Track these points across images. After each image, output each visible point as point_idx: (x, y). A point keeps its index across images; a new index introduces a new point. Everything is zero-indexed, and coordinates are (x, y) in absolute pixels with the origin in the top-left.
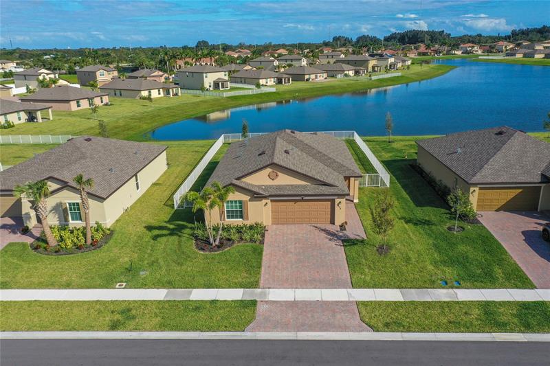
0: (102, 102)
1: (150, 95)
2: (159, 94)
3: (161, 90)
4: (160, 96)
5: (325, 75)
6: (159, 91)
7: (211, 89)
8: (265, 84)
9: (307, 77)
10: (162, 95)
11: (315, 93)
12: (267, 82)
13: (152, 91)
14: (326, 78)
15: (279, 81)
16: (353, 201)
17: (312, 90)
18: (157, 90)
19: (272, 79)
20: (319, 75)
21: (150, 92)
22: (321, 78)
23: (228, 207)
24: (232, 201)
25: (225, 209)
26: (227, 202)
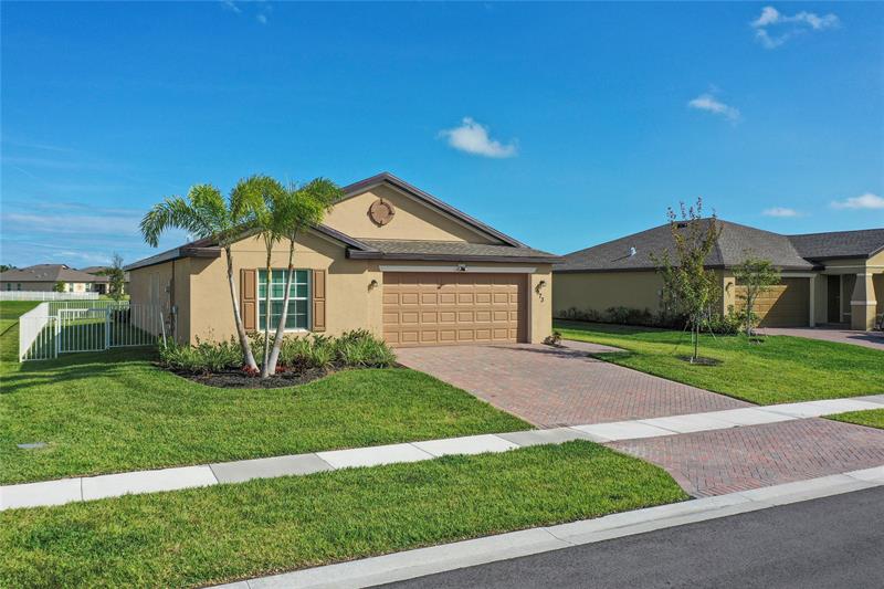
19: (84, 285)
23: (262, 289)
24: (277, 272)
25: (258, 299)
26: (263, 273)
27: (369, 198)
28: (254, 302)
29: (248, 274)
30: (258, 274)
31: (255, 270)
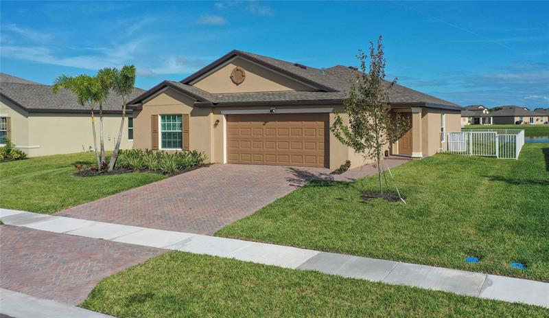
5: (546, 119)
9: (517, 119)
15: (476, 121)
16: (409, 157)
19: (467, 118)
22: (539, 123)
23: (164, 126)
24: (169, 116)
25: (160, 131)
26: (163, 117)
27: (230, 68)
28: (157, 133)
29: (154, 118)
30: (160, 118)
31: (157, 116)
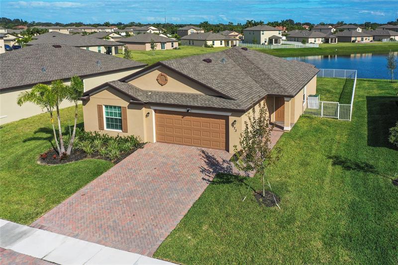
0: (172, 46)
1: (213, 44)
2: (221, 44)
3: (223, 41)
4: (221, 46)
5: (371, 38)
6: (221, 42)
7: (266, 44)
8: (313, 42)
9: (353, 39)
10: (223, 45)
11: (354, 50)
12: (315, 41)
13: (215, 41)
14: (371, 41)
15: (327, 41)
16: (282, 128)
17: (353, 48)
18: (220, 41)
19: (321, 39)
20: (364, 38)
21: (213, 42)
22: (367, 41)
23: (107, 113)
24: (111, 107)
25: (105, 116)
26: (106, 106)
27: (156, 73)
28: (103, 118)
29: (100, 107)
30: (104, 107)
31: (102, 106)
